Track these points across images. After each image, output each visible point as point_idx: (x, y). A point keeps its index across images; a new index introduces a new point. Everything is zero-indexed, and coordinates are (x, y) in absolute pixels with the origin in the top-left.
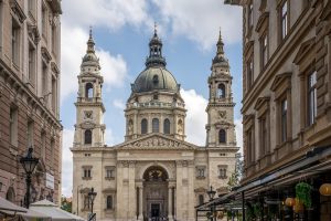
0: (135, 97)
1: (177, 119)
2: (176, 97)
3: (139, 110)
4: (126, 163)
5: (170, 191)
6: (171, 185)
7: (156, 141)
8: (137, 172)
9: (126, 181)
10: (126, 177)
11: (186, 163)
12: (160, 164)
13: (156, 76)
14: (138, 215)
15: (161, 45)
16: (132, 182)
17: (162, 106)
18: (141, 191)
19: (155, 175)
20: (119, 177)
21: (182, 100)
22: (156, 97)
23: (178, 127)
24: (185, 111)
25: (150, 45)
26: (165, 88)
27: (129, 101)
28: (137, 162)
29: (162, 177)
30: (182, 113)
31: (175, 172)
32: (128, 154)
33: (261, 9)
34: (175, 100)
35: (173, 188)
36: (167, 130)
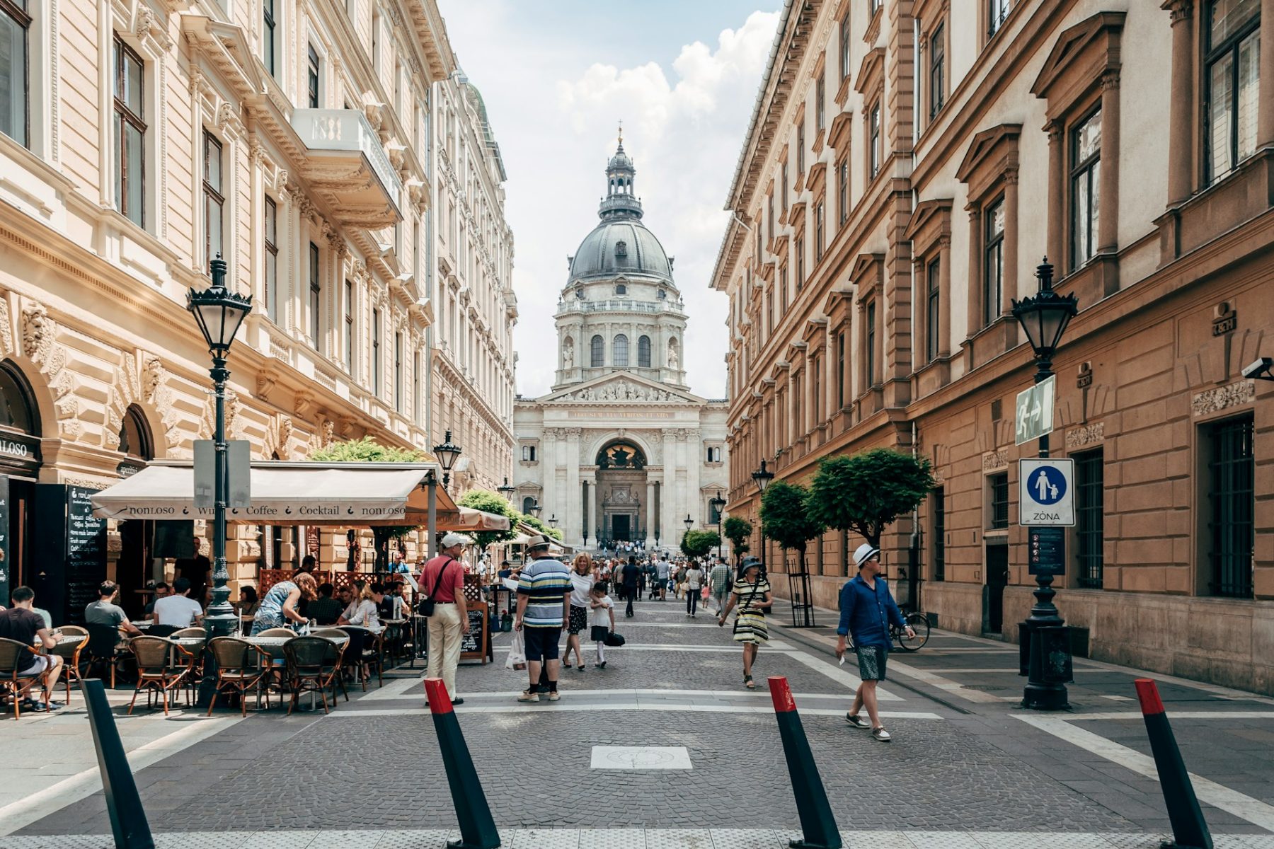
0: (577, 288)
1: (666, 335)
2: (664, 289)
3: (585, 317)
4: (561, 433)
5: (651, 490)
6: (652, 477)
7: (622, 388)
8: (583, 452)
9: (562, 470)
10: (562, 462)
11: (682, 434)
12: (629, 436)
13: (621, 245)
14: (585, 537)
15: (632, 171)
16: (574, 472)
17: (634, 308)
18: (592, 490)
19: (621, 457)
20: (546, 460)
21: (677, 294)
22: (621, 290)
23: (667, 353)
24: (683, 318)
25: (609, 171)
26: (640, 269)
27: (565, 293)
28: (583, 431)
29: (634, 460)
30: (677, 323)
31: (660, 452)
32: (564, 414)
33: (867, 38)
34: (663, 295)
35: (657, 485)
36: (644, 359)
